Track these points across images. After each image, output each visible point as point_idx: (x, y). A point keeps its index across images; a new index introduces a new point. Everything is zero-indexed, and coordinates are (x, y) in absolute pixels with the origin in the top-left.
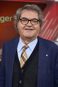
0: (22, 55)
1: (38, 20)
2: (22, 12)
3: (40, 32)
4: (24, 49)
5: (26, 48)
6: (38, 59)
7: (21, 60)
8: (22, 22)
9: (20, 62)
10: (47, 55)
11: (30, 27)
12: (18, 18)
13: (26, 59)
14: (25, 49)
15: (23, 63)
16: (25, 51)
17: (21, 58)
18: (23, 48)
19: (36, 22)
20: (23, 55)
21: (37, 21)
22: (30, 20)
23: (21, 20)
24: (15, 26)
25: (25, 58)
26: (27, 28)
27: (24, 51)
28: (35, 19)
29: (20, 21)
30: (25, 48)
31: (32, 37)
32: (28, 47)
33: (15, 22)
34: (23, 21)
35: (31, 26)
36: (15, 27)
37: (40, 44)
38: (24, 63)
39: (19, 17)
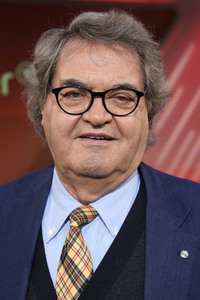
0: (64, 256)
1: (139, 94)
2: (63, 54)
3: (150, 144)
4: (75, 224)
5: (84, 222)
6: (143, 270)
7: (61, 279)
8: (64, 101)
9: (58, 290)
10: (184, 254)
11: (98, 126)
12: (41, 82)
13: (87, 274)
14: (81, 226)
15: (68, 291)
16: (78, 235)
17: (62, 270)
18: (68, 219)
19: (131, 100)
20: (71, 254)
21: (132, 94)
22: (102, 95)
23: (56, 92)
24: (30, 115)
25: (80, 267)
26: (88, 129)
27: (76, 232)
28: (122, 87)
29: (53, 96)
30: (81, 220)
31: (113, 172)
32: (96, 215)
33: (31, 97)
34: (66, 95)
35: (107, 123)
36: (33, 120)
37: (151, 201)
38: (74, 291)
39: (47, 75)
